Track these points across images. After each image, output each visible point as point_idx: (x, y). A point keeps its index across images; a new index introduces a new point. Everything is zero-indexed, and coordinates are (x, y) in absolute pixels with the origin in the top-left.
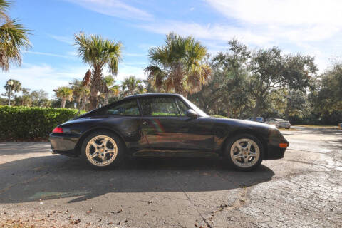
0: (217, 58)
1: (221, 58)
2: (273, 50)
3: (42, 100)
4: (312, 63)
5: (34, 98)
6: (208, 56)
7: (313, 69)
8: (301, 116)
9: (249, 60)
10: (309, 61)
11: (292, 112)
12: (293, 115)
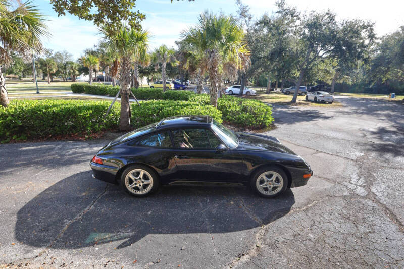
0: (260, 23)
1: (265, 22)
2: (327, 14)
3: (67, 63)
4: (371, 29)
5: (59, 60)
6: (250, 18)
7: (372, 36)
8: (350, 83)
9: (298, 22)
10: (369, 27)
11: (341, 79)
12: (341, 82)
